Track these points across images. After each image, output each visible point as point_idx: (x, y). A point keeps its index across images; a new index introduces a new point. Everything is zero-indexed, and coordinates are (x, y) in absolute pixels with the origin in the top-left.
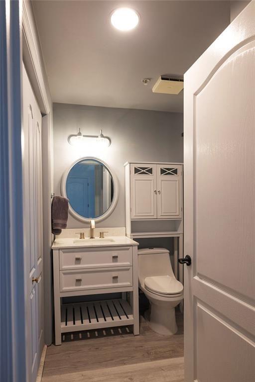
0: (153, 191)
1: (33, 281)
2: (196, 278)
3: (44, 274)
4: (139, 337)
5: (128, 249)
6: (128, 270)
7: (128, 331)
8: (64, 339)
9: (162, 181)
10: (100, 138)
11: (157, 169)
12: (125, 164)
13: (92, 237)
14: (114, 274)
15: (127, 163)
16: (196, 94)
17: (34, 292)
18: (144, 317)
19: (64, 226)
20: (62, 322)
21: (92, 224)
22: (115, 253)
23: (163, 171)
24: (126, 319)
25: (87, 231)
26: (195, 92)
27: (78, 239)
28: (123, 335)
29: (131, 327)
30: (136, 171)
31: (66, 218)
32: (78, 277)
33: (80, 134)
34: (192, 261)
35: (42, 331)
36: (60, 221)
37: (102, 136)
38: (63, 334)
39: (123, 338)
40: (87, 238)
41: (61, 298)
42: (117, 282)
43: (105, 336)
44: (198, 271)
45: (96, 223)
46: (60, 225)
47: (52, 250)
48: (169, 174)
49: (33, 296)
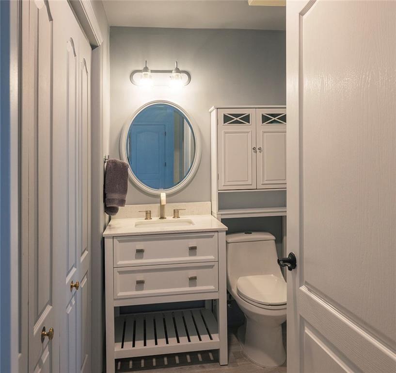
0: (250, 149)
1: (72, 286)
2: (304, 289)
3: (91, 274)
4: (226, 368)
5: (212, 237)
6: (212, 267)
7: (212, 358)
8: (119, 368)
9: (264, 132)
10: (174, 74)
11: (256, 115)
12: (209, 111)
13: (162, 218)
14: (192, 273)
15: (213, 108)
16: (302, 14)
17: (74, 302)
18: (236, 336)
19: (122, 202)
20: (116, 342)
21: (162, 199)
22: (192, 243)
23: (265, 119)
24: (209, 340)
25: (155, 208)
26: (300, 11)
27: (143, 220)
28: (204, 365)
29: (216, 352)
30: (226, 119)
31: (125, 191)
32: (140, 277)
33: (146, 69)
34: (298, 263)
35: (87, 355)
36: (116, 196)
37: (178, 70)
38: (117, 361)
39: (204, 370)
40: (155, 218)
41: (115, 308)
42: (195, 285)
43: (177, 365)
44: (306, 279)
45: (168, 196)
46: (117, 202)
47: (103, 238)
48: (274, 121)
49: (71, 308)
